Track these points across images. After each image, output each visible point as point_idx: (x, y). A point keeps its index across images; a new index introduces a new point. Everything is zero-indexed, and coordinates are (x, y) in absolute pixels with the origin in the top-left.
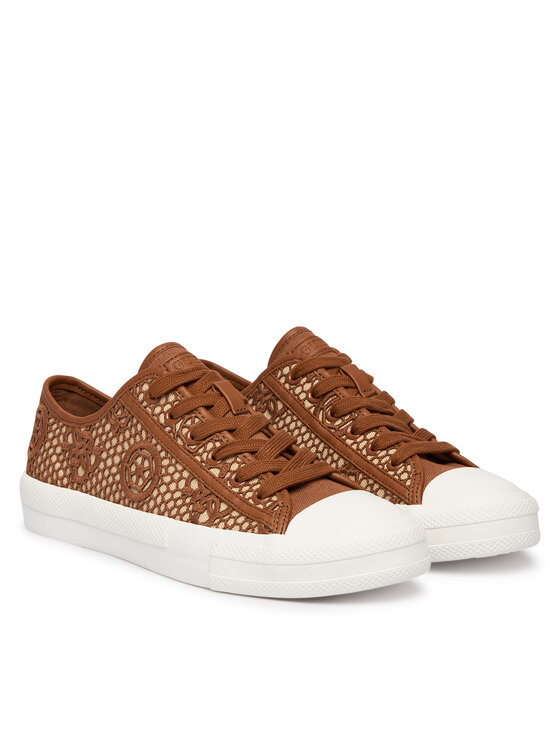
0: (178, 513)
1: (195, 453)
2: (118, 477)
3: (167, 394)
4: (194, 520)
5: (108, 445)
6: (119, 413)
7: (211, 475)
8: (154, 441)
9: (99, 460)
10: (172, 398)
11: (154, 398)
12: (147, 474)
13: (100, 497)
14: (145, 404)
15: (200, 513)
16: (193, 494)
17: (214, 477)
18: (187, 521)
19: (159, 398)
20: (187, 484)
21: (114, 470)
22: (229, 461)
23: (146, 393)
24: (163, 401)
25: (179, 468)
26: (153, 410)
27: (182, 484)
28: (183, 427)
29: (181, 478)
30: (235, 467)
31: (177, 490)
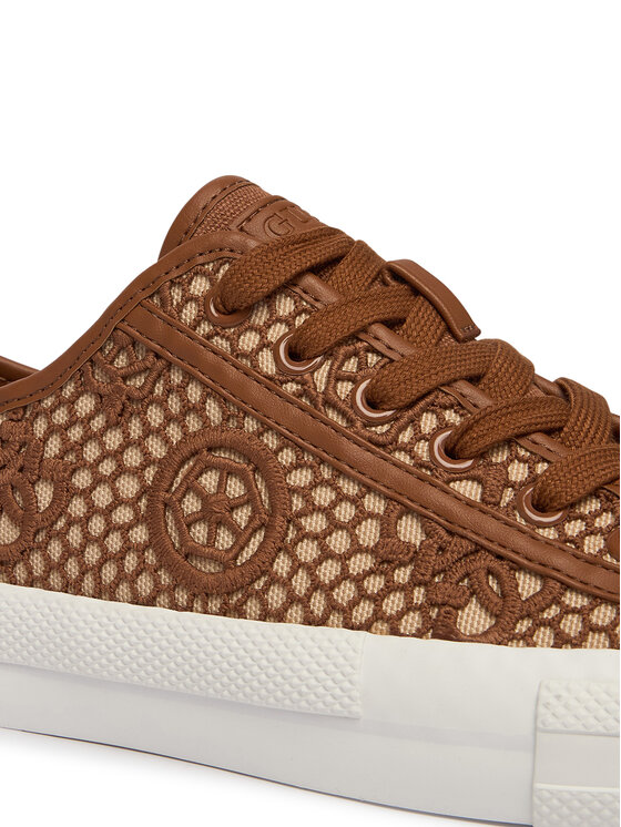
0: (378, 616)
1: (390, 444)
2: (140, 534)
3: (270, 299)
4: (444, 630)
5: (91, 451)
6: (121, 361)
7: (457, 498)
8: (251, 425)
9: (64, 492)
10: (285, 306)
11: (233, 309)
12: (242, 516)
13: (78, 592)
14: (205, 328)
15: (460, 607)
16: (414, 556)
17: (470, 504)
18: (419, 634)
19: (250, 310)
20: (387, 530)
21: (123, 515)
22: (500, 457)
23: (203, 302)
24: (260, 317)
25: (350, 488)
26: (233, 342)
27: (369, 533)
28: (336, 377)
29: (363, 515)
30: (518, 472)
31: (356, 548)
